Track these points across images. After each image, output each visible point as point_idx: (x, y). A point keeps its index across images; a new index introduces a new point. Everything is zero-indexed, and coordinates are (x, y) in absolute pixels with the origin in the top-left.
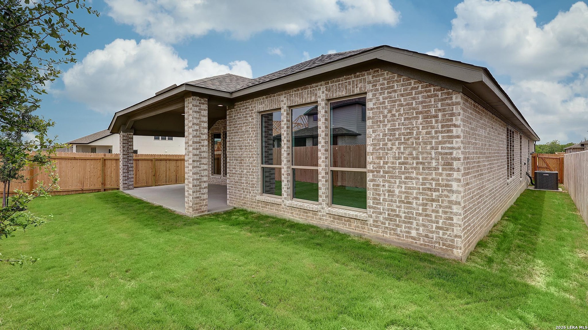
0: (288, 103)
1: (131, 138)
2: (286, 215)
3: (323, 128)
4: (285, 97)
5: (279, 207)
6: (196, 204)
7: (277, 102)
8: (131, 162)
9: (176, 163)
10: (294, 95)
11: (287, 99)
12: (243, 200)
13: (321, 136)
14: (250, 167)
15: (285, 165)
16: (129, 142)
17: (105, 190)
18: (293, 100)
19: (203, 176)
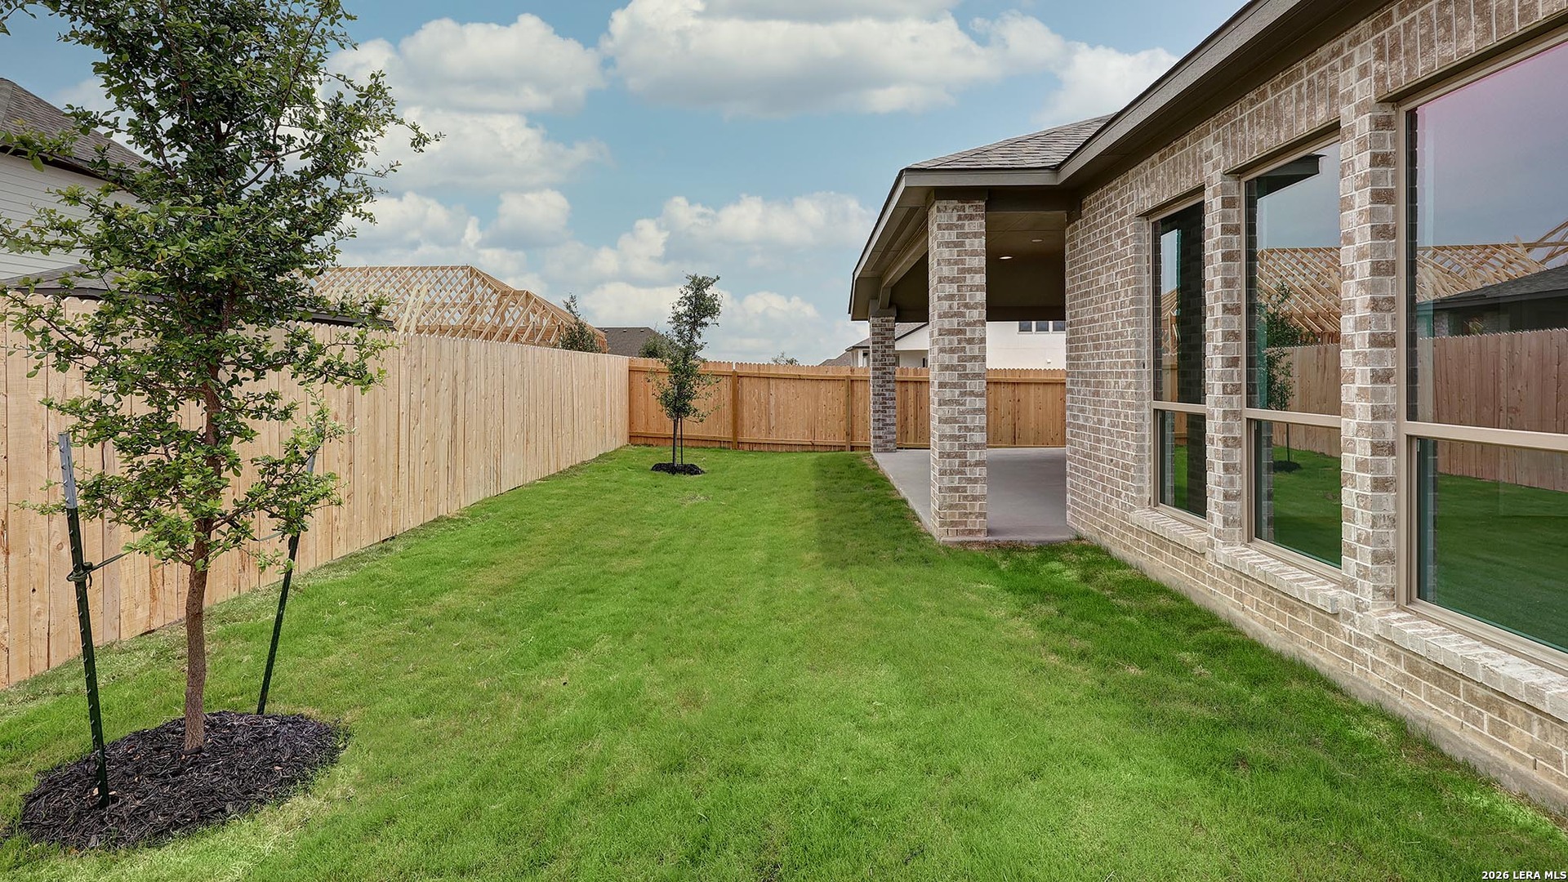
0: (1227, 158)
1: (890, 330)
2: (1222, 598)
3: (1363, 237)
4: (1216, 140)
5: (1198, 562)
6: (951, 507)
7: (1191, 166)
8: (891, 386)
9: (1014, 391)
10: (1246, 124)
11: (1225, 145)
12: (1101, 515)
13: (1352, 278)
14: (1117, 407)
15: (1216, 406)
16: (886, 338)
17: (852, 448)
18: (1244, 140)
19: (970, 430)
